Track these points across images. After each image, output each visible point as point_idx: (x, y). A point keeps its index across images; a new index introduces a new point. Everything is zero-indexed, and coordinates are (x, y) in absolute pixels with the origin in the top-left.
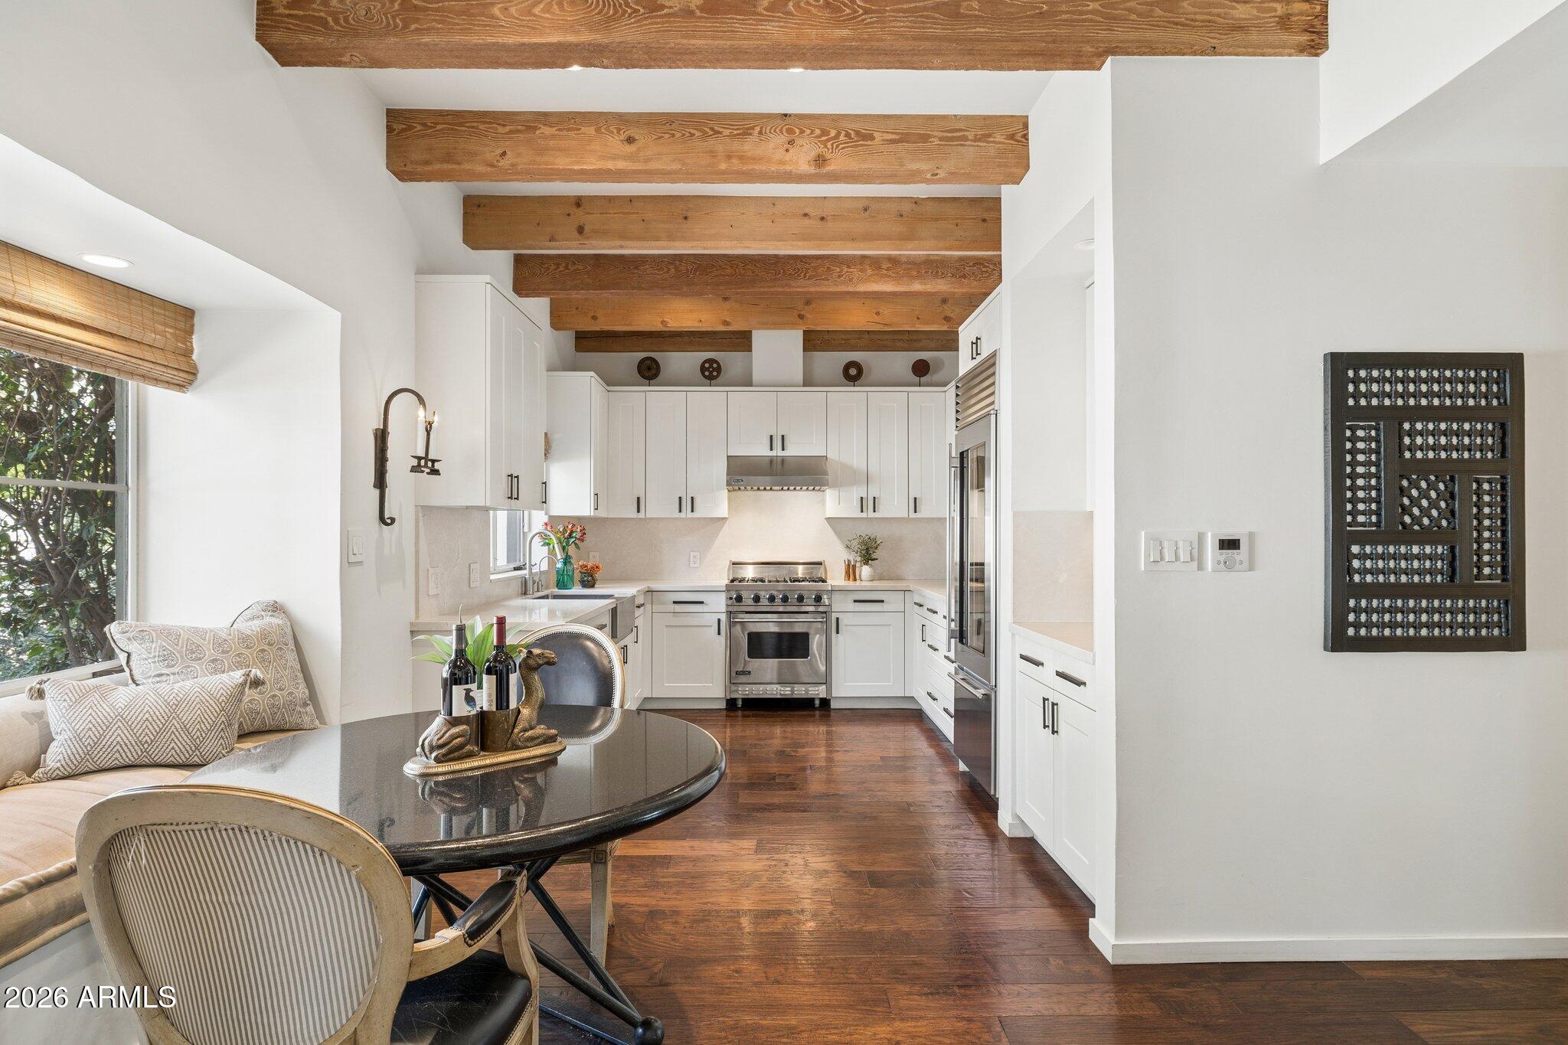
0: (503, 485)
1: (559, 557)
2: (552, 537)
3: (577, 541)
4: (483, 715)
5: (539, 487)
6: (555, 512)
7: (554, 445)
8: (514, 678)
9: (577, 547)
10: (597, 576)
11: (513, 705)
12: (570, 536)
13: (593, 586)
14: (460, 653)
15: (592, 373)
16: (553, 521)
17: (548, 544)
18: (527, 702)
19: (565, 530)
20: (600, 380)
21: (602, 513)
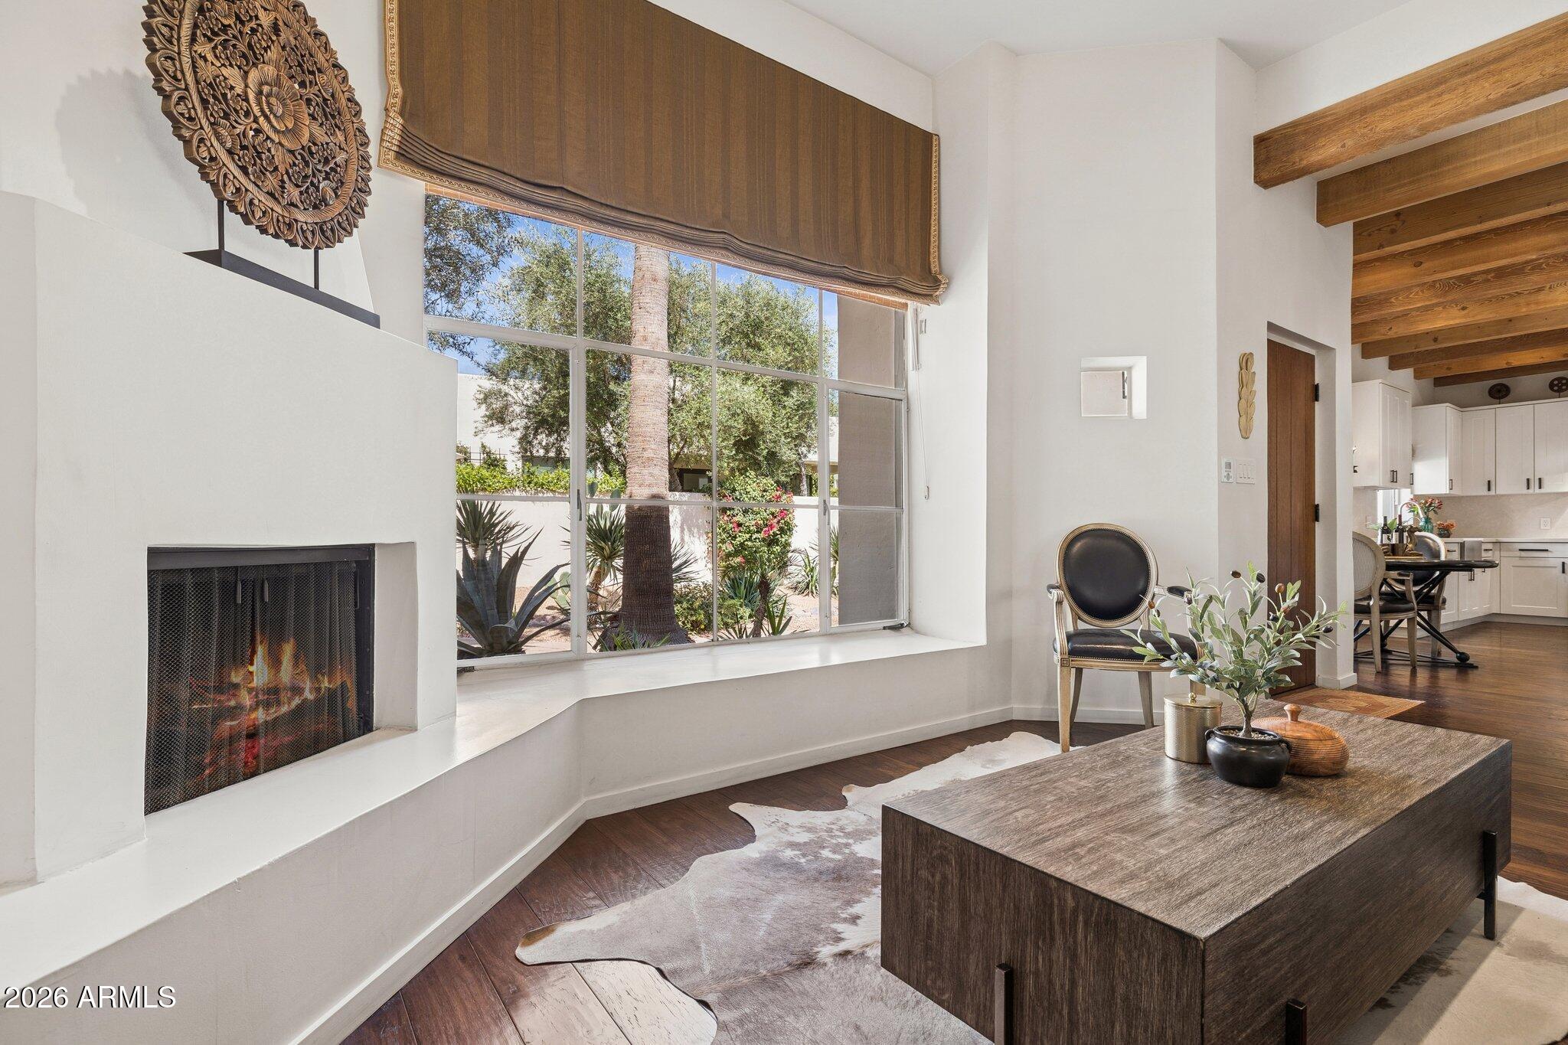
0: (1389, 476)
1: (1422, 516)
2: (1418, 506)
3: (1436, 509)
4: (1393, 545)
5: (1409, 476)
6: (1418, 492)
7: (1417, 452)
8: (1406, 534)
9: (1435, 512)
10: (1452, 530)
11: (1405, 542)
12: (1430, 505)
13: (1449, 537)
14: (1385, 525)
15: (1447, 404)
16: (1416, 498)
17: (1413, 511)
18: (1410, 543)
19: (1426, 502)
20: (1453, 406)
21: (1456, 492)
